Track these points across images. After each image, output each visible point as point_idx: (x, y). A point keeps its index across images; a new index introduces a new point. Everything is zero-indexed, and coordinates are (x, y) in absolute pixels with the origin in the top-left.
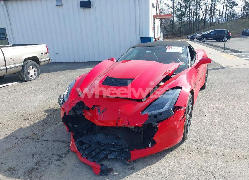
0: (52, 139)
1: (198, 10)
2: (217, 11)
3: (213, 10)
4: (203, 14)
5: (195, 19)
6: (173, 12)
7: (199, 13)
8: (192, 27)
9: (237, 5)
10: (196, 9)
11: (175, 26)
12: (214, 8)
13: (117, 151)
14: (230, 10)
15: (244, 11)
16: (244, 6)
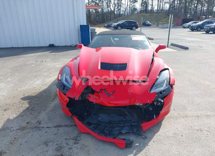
0: (53, 126)
1: (109, 3)
2: (123, 5)
3: (120, 4)
4: (113, 6)
5: (107, 10)
6: (89, 3)
7: (110, 6)
8: (105, 17)
9: (137, 1)
10: (107, 2)
11: (92, 15)
12: (121, 2)
13: (127, 126)
14: (132, 5)
15: (142, 6)
16: (142, 3)
